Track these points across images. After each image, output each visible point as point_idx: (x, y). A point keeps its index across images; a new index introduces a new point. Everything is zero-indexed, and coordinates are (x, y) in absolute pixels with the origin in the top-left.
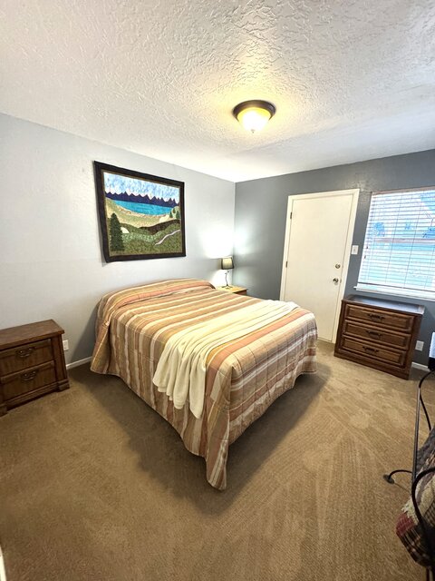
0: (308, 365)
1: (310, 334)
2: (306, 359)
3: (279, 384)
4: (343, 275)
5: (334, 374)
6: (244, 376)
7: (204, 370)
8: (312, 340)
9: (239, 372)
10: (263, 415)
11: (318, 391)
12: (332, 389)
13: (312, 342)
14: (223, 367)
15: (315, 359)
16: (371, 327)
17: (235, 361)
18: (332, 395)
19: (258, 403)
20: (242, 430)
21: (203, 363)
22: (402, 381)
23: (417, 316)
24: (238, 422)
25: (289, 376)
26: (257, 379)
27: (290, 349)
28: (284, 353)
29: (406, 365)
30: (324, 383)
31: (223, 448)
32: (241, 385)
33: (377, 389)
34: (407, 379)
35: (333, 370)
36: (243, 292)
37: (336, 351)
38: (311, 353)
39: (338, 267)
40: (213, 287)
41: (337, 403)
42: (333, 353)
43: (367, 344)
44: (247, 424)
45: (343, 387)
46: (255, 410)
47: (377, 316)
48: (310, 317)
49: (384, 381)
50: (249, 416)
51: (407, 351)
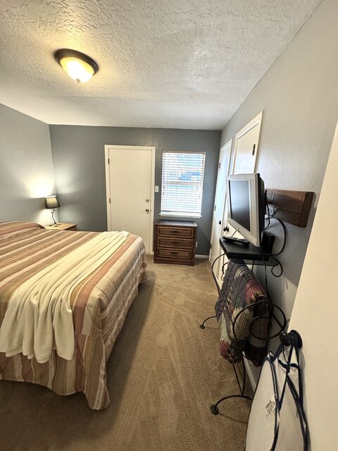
0: (143, 275)
1: (142, 252)
2: (141, 271)
3: (130, 297)
4: (152, 207)
5: (157, 275)
6: (109, 302)
7: (70, 311)
8: (143, 256)
9: (105, 300)
10: (124, 326)
11: (152, 291)
12: (160, 286)
13: (143, 258)
14: (89, 302)
15: (147, 269)
16: (174, 239)
17: (100, 292)
18: (160, 290)
19: (119, 319)
20: (111, 348)
21: (67, 305)
22: (192, 267)
23: (195, 228)
24: (109, 342)
25: (134, 288)
26: (117, 300)
27: (133, 267)
28: (131, 272)
29: (193, 257)
30: (154, 284)
31: (102, 372)
32: (108, 310)
33: (182, 276)
34: (193, 265)
35: (156, 273)
36: (73, 228)
37: (155, 260)
38: (144, 266)
39: (148, 201)
40: (42, 227)
41: (165, 294)
42: (153, 261)
43: (172, 250)
44: (114, 340)
45: (165, 282)
46: (119, 325)
47: (175, 231)
48: (139, 240)
49: (184, 270)
50: (115, 333)
51: (192, 249)
